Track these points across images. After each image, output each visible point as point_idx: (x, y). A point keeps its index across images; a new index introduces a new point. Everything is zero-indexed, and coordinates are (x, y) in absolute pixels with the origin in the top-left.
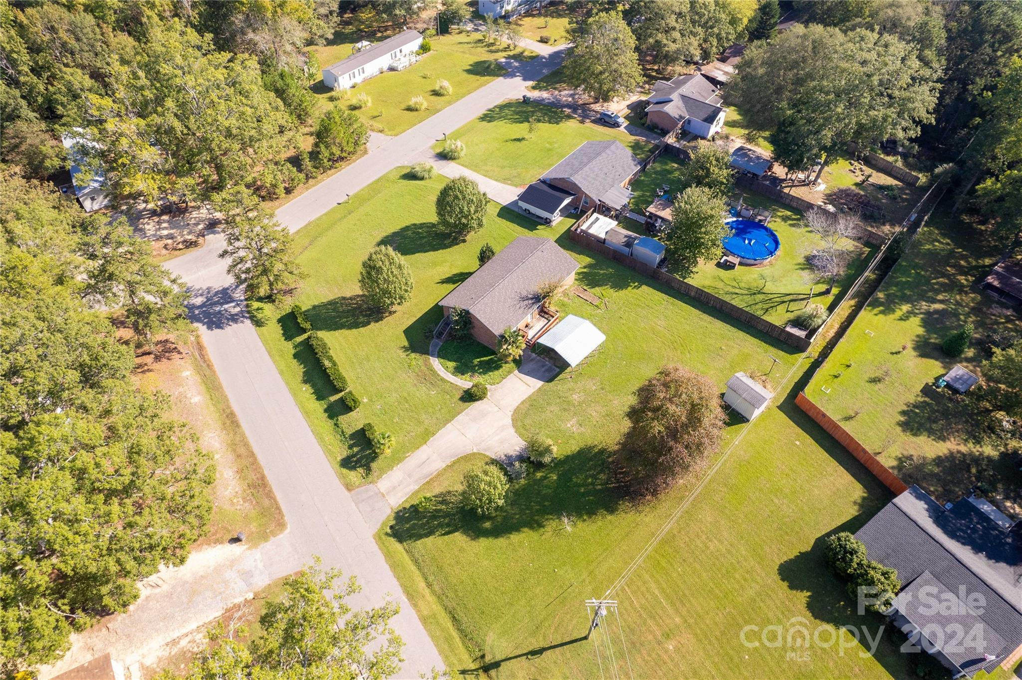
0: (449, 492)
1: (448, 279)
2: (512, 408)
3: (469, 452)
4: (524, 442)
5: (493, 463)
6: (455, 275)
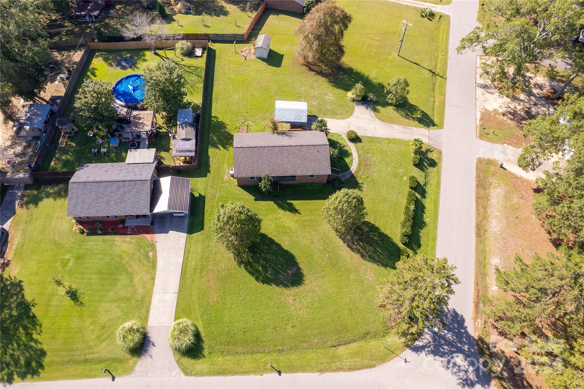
0: (402, 116)
1: (292, 212)
2: (345, 120)
3: (380, 121)
4: (355, 107)
5: (375, 110)
6: (285, 211)
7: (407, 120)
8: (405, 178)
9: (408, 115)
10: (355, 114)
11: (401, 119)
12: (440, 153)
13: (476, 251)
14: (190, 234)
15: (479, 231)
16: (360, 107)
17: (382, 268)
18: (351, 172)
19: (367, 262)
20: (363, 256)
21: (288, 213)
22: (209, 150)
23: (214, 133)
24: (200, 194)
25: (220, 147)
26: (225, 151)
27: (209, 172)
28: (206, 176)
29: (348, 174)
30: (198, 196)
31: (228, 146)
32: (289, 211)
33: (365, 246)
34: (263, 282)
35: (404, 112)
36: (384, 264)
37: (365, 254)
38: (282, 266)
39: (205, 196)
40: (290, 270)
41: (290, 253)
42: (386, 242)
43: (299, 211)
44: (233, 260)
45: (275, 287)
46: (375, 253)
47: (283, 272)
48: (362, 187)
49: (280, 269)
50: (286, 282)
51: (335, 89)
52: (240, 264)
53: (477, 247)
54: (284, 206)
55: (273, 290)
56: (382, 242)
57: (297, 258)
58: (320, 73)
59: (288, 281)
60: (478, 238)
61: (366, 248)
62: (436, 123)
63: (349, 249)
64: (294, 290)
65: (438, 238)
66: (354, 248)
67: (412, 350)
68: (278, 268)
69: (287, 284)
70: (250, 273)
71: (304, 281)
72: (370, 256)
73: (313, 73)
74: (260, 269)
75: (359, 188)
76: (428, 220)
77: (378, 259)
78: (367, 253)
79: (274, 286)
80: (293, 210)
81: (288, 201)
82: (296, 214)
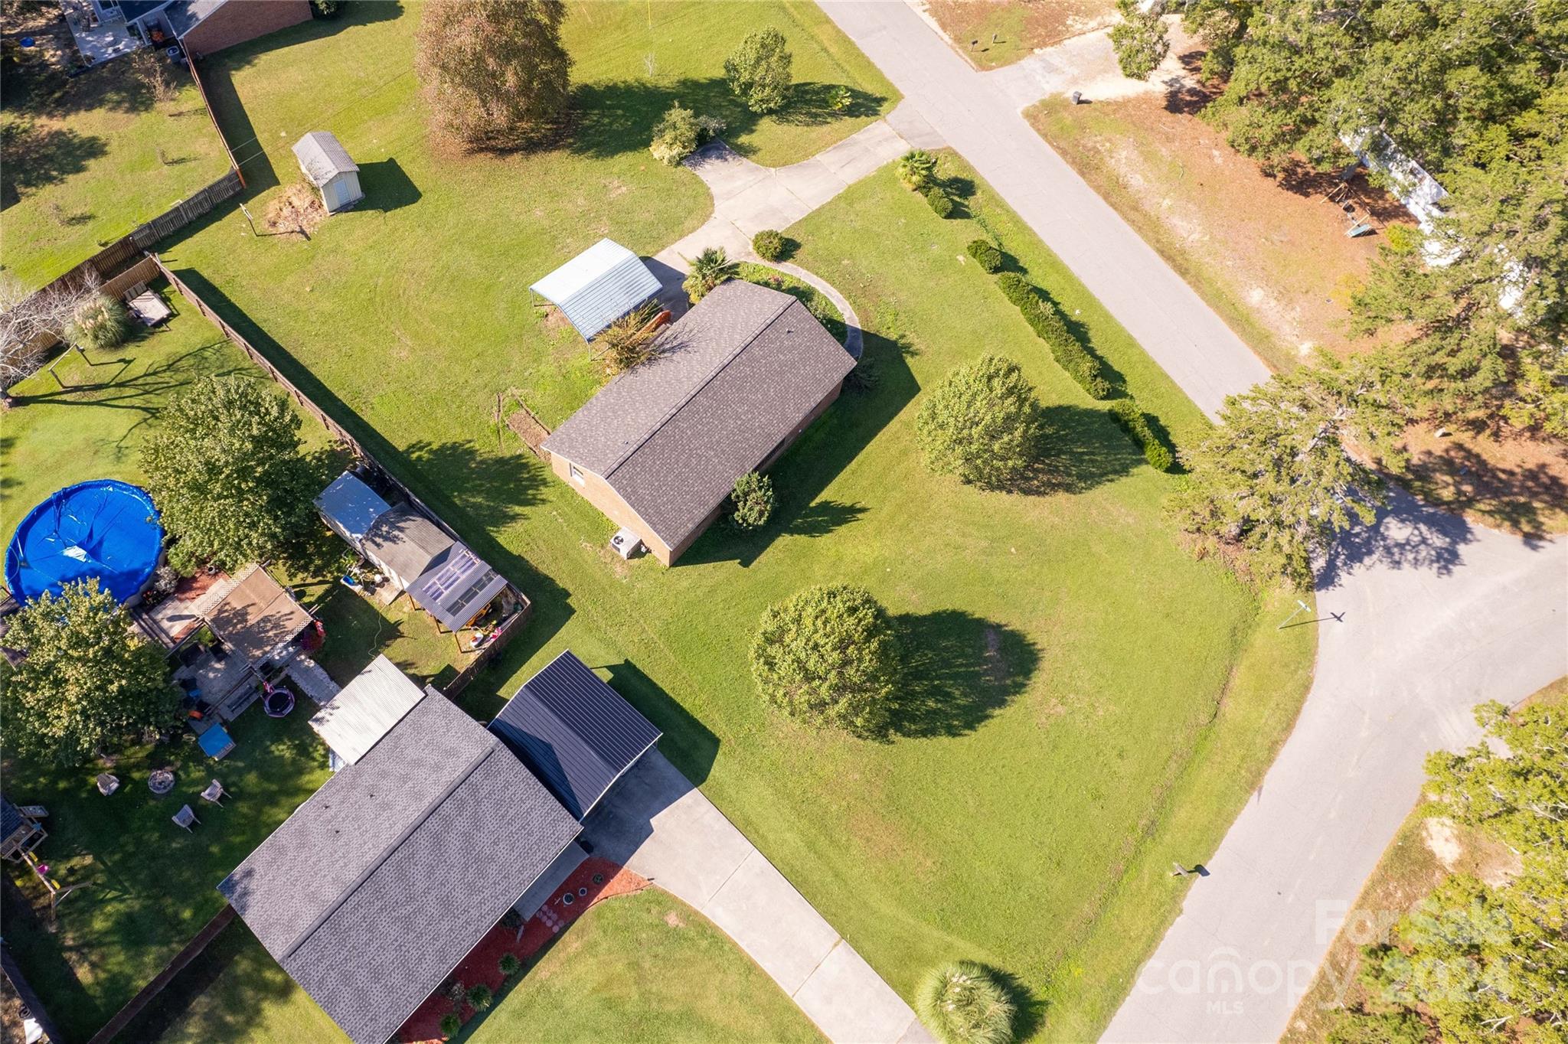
0: (807, 125)
1: (846, 521)
2: (711, 222)
3: (783, 169)
4: (697, 173)
5: (745, 151)
6: (831, 531)
7: (825, 128)
8: (961, 258)
9: (816, 115)
10: (714, 190)
11: (813, 135)
12: (953, 154)
13: (1210, 305)
14: (703, 780)
15: (1174, 260)
16: (707, 166)
17: (1124, 479)
18: (856, 330)
19: (1089, 495)
20: (1069, 488)
21: (842, 530)
22: (501, 540)
23: (462, 491)
24: (610, 668)
25: (518, 509)
26: (540, 509)
27: (568, 595)
28: (571, 611)
29: (856, 338)
30: (610, 675)
31: (530, 492)
32: (839, 524)
33: (1049, 465)
34: (970, 726)
35: (801, 113)
36: (1118, 468)
37: (1068, 480)
38: (963, 655)
39: (626, 661)
40: (986, 647)
41: (944, 612)
42: (1073, 421)
43: (858, 506)
44: (860, 742)
45: (1002, 711)
46: (1082, 462)
47: (980, 665)
48: (910, 345)
49: (965, 666)
50: (1008, 682)
51: (610, 161)
52: (885, 736)
53: (1203, 295)
54: (817, 521)
55: (1005, 719)
56: (1069, 428)
57: (969, 609)
58: (531, 147)
59: (1010, 675)
60: (1188, 276)
61: (1057, 467)
62: (878, 95)
63: (1031, 498)
64: (1039, 680)
65: (1135, 335)
66: (1038, 487)
67: (1323, 587)
68: (962, 665)
69: (1013, 682)
70: (925, 736)
71: (1034, 644)
72: (1081, 477)
73: (517, 157)
74: (931, 704)
75: (908, 352)
76: (1077, 312)
77: (1098, 468)
78: (1069, 475)
79: (997, 712)
80: (843, 515)
81: (813, 504)
82: (859, 516)
